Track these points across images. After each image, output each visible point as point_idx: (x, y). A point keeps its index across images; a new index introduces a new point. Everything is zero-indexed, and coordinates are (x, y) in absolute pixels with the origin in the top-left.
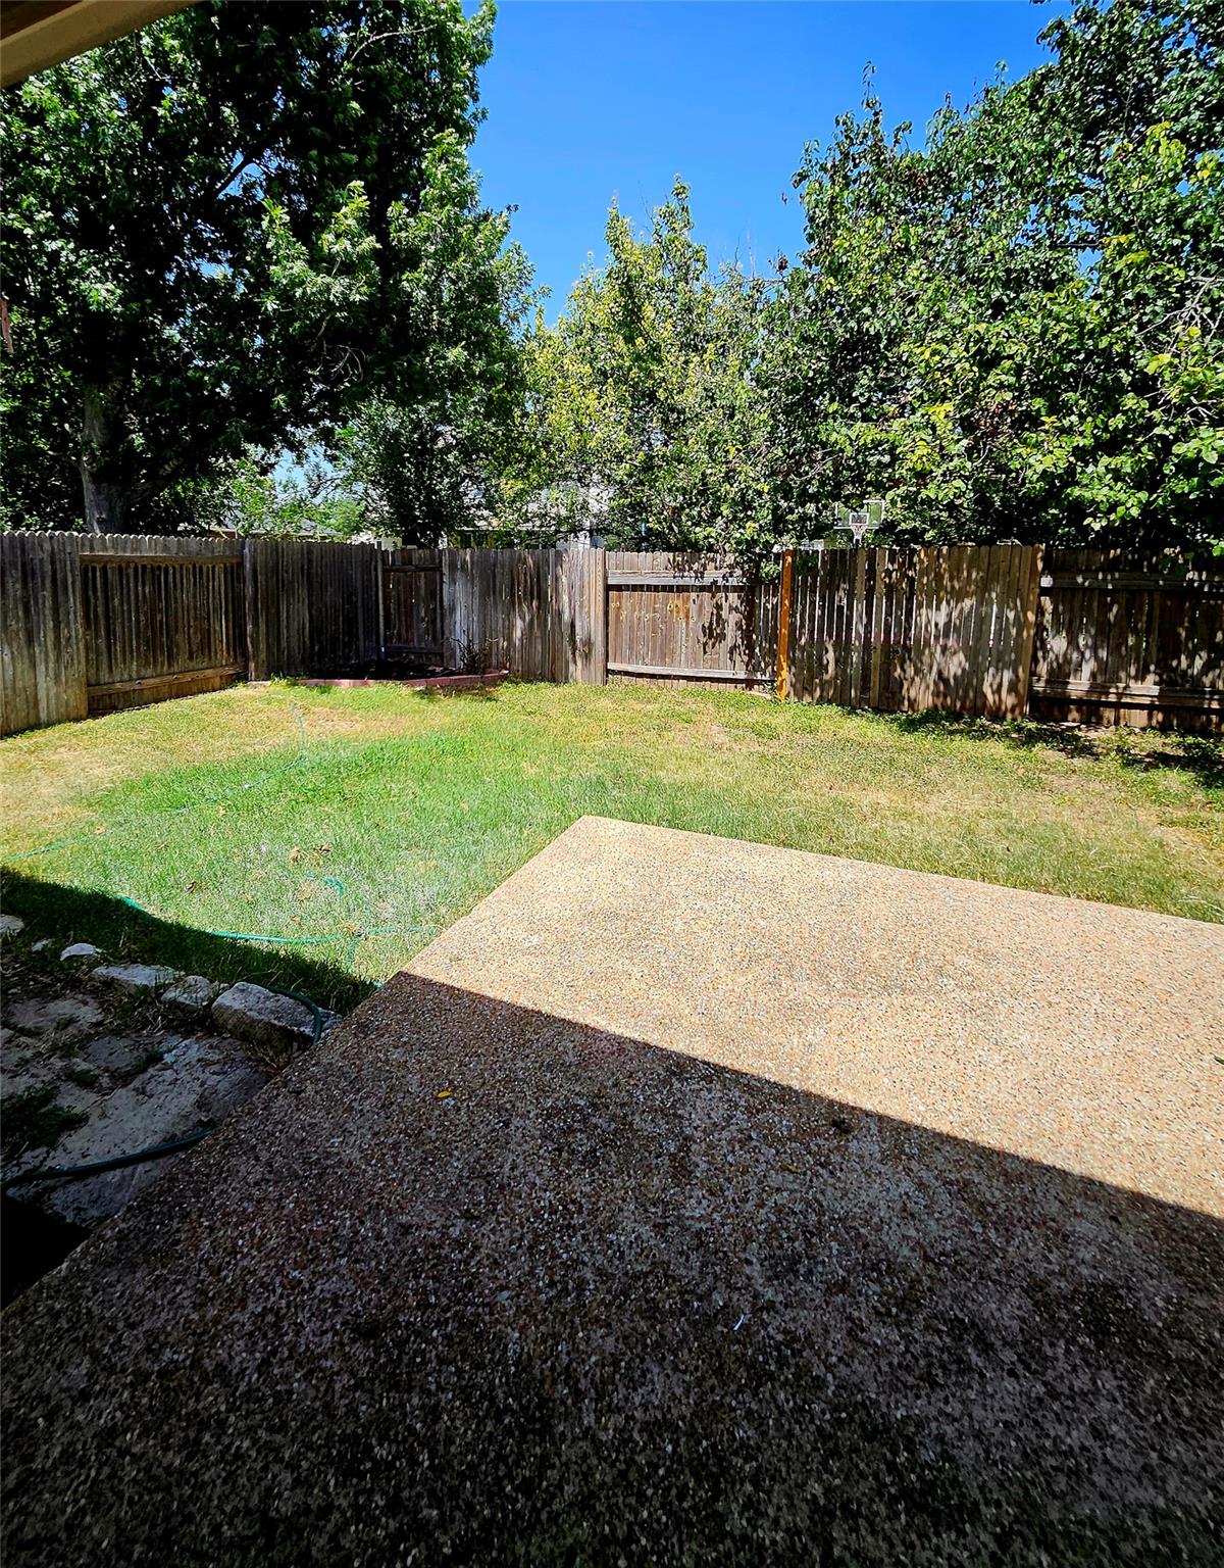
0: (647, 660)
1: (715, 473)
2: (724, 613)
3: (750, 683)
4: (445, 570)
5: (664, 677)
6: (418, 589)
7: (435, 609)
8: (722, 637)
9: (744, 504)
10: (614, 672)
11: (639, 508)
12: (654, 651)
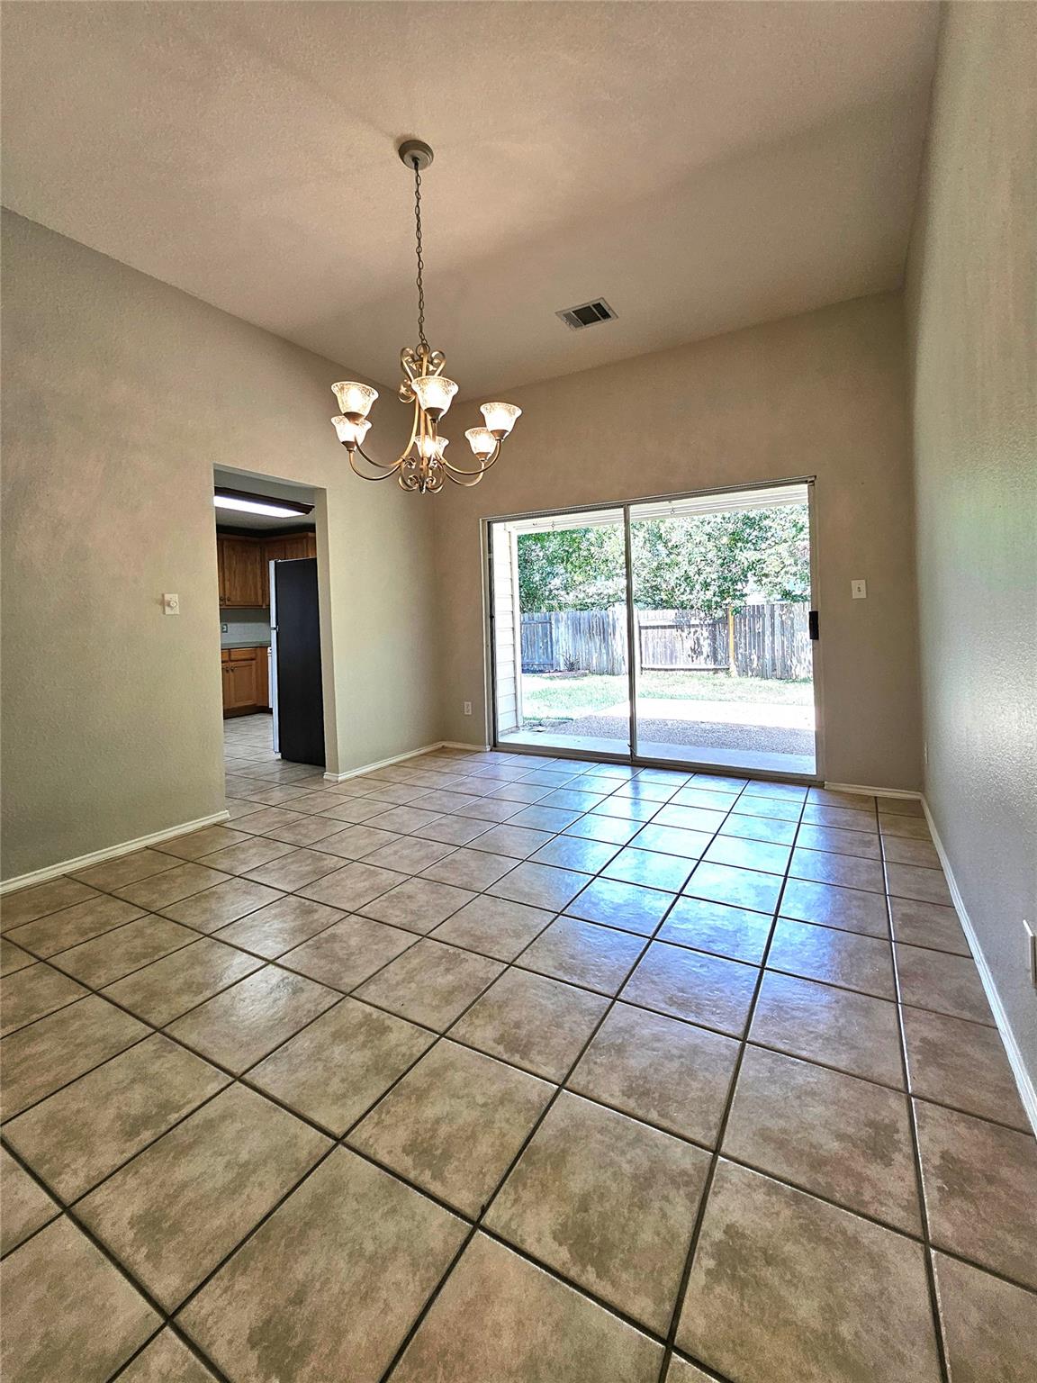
0: (663, 662)
1: (692, 571)
2: (701, 642)
3: (716, 671)
4: (553, 622)
5: (672, 670)
6: (538, 633)
7: (547, 642)
8: (701, 653)
9: (706, 585)
10: (645, 669)
11: (656, 588)
12: (666, 658)
